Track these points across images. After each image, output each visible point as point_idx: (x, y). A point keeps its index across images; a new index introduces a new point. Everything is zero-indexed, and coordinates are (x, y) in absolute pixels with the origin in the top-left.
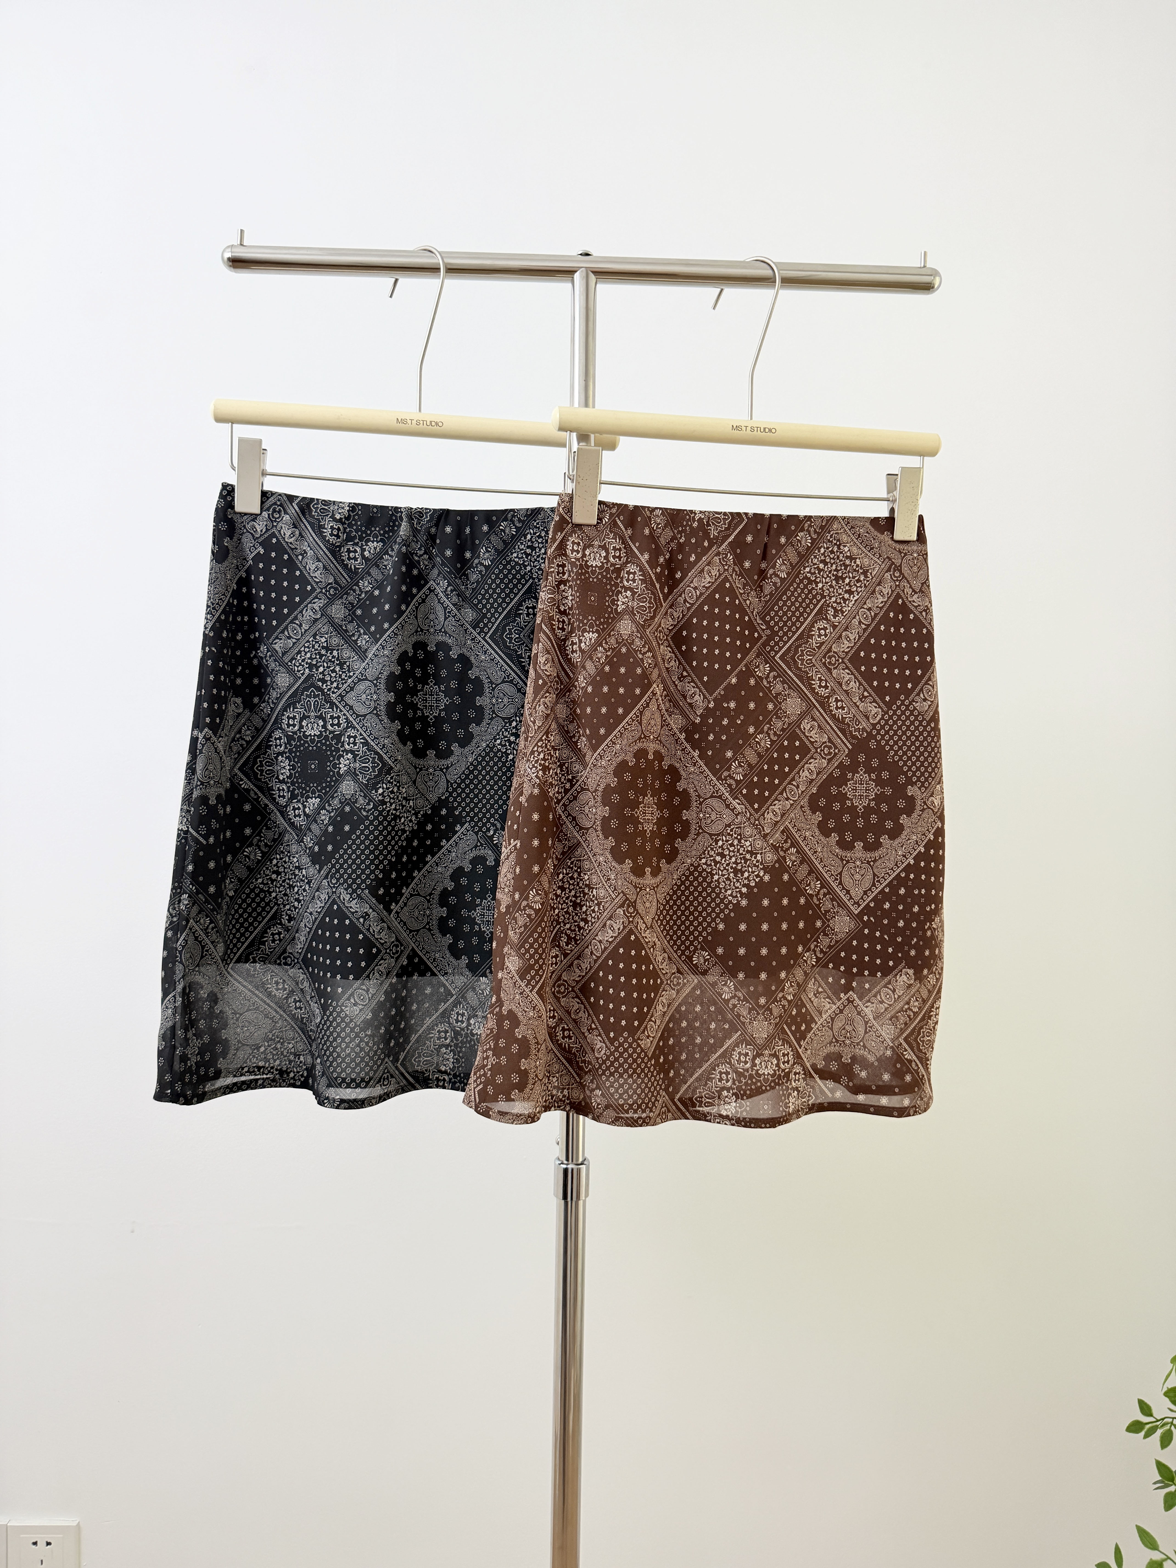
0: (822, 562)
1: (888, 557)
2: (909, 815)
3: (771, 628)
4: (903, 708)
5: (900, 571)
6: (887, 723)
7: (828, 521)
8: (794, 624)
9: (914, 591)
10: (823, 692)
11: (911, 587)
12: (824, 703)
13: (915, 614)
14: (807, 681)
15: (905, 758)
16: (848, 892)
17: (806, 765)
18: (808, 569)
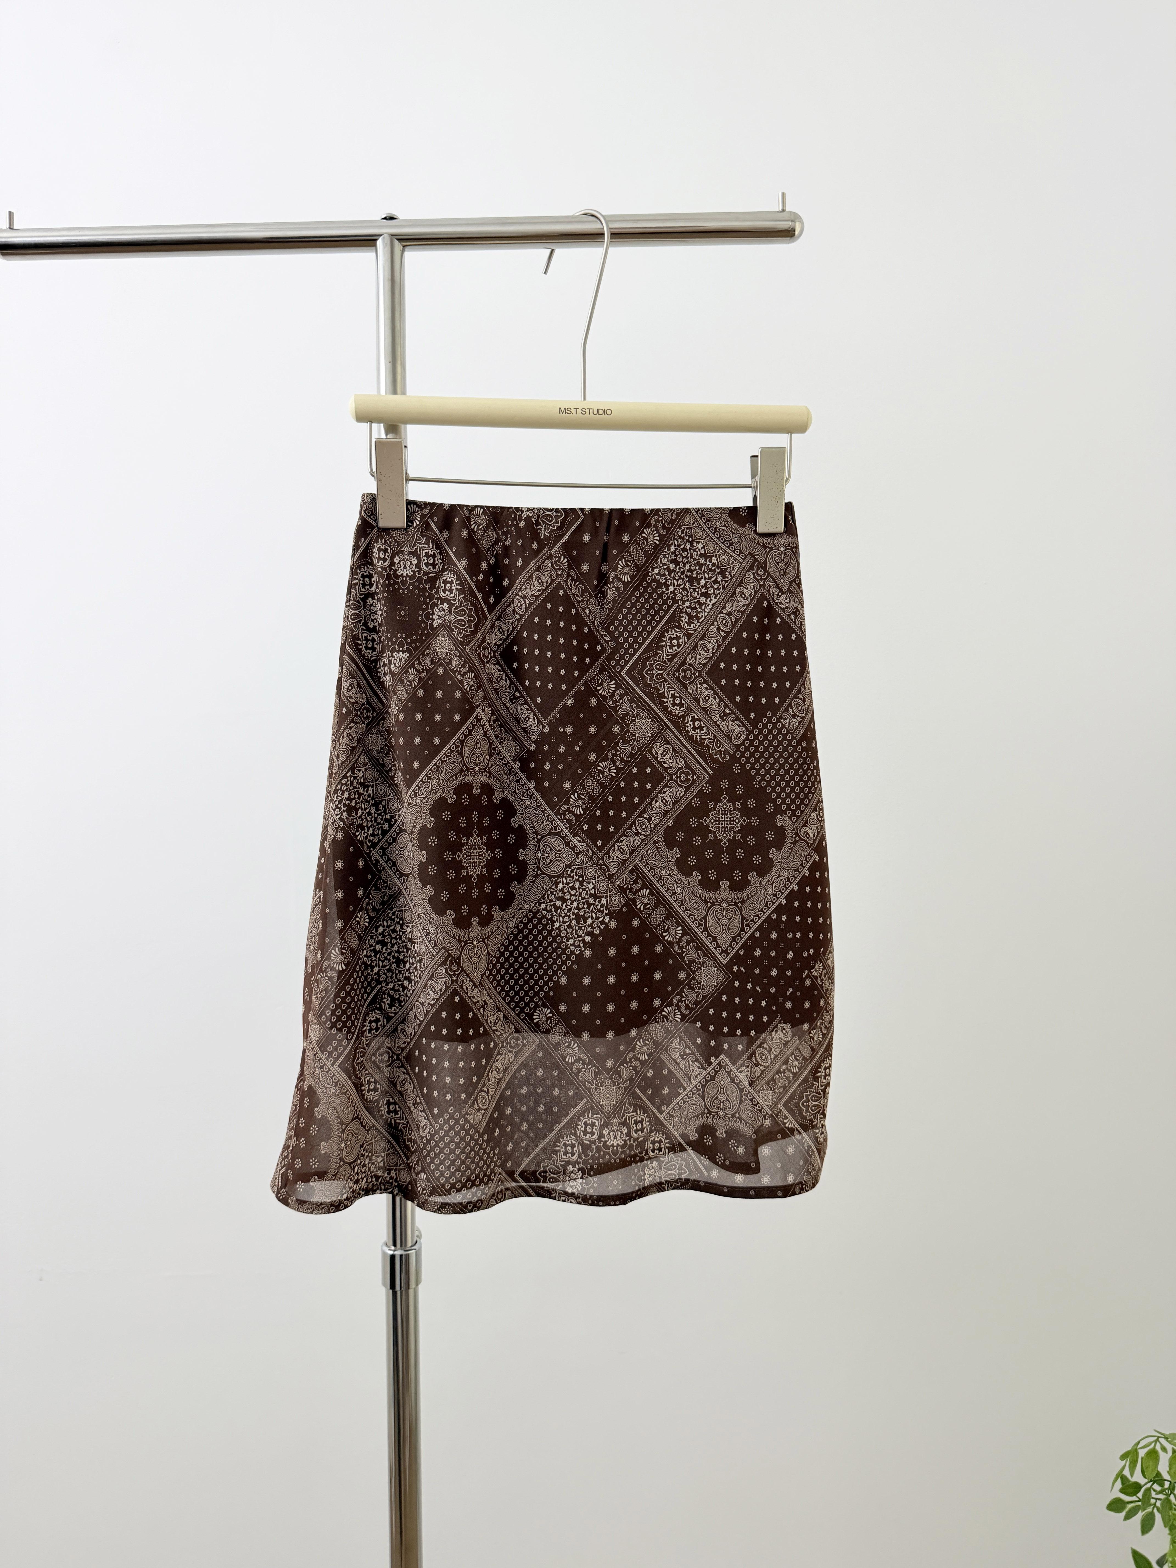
0: (672, 561)
1: (750, 553)
2: (779, 849)
3: (615, 639)
4: (770, 726)
5: (765, 569)
6: (752, 744)
7: (678, 514)
8: (640, 634)
9: (781, 591)
10: (677, 710)
11: (778, 587)
12: (678, 722)
13: (782, 618)
14: (658, 699)
15: (773, 784)
16: (714, 939)
17: (660, 795)
18: (656, 571)
